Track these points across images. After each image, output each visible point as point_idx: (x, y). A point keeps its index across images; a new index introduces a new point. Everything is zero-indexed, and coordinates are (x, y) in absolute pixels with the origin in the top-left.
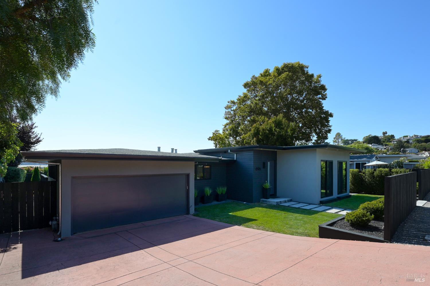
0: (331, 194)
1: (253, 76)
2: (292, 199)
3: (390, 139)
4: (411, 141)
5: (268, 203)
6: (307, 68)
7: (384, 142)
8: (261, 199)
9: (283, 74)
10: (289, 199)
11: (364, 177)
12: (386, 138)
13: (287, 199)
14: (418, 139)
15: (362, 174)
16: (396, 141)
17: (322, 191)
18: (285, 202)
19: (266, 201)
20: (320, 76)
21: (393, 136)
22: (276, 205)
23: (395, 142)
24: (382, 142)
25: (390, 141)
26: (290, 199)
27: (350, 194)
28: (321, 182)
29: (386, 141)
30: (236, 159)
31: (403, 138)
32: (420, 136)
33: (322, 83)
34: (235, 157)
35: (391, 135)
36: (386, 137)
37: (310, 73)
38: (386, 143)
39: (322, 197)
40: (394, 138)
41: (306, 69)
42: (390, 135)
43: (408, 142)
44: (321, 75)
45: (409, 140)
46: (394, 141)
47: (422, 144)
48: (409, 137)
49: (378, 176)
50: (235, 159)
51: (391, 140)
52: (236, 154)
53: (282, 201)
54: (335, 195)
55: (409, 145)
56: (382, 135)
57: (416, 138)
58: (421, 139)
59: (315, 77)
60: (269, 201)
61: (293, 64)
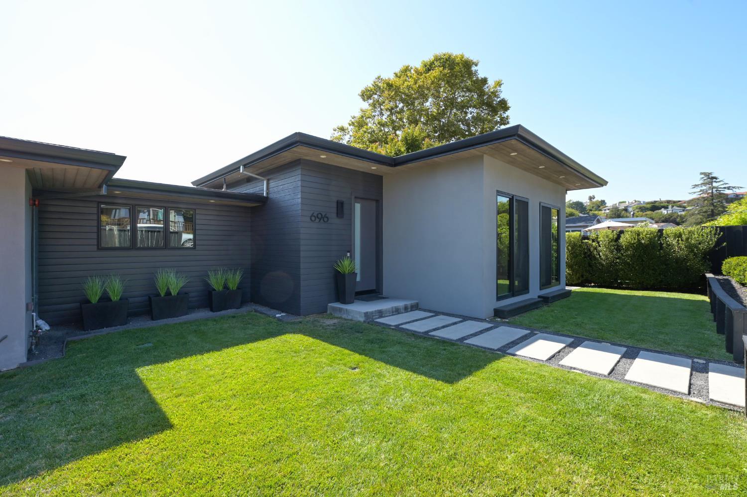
0: (525, 289)
1: (378, 78)
2: (417, 304)
3: (599, 207)
4: (630, 209)
5: (344, 316)
6: (476, 65)
7: (591, 210)
8: (329, 304)
9: (434, 72)
10: (409, 303)
11: (596, 248)
12: (594, 205)
13: (400, 304)
14: (641, 205)
15: (590, 242)
16: (608, 209)
17: (501, 282)
18: (397, 311)
19: (340, 310)
20: (499, 84)
21: (603, 202)
22: (364, 322)
23: (607, 211)
24: (588, 211)
25: (600, 209)
26: (413, 302)
27: (568, 288)
28: (498, 262)
29: (594, 209)
30: (267, 193)
31: (619, 205)
32: (643, 202)
33: (502, 96)
34: (265, 190)
35: (602, 201)
36: (593, 203)
37: (481, 75)
38: (594, 212)
39: (499, 299)
40: (605, 204)
41: (474, 68)
42: (600, 200)
43: (626, 210)
44: (502, 82)
45: (627, 207)
46: (605, 209)
47: (647, 213)
48: (627, 203)
49: (630, 245)
50: (265, 195)
51: (601, 207)
52: (268, 180)
53: (386, 311)
54: (535, 291)
55: (628, 215)
56: (588, 201)
57: (638, 204)
58: (645, 205)
59: (491, 83)
60: (346, 310)
61: (450, 56)
